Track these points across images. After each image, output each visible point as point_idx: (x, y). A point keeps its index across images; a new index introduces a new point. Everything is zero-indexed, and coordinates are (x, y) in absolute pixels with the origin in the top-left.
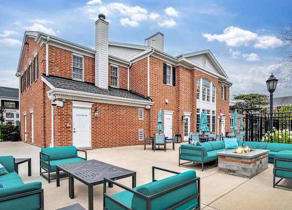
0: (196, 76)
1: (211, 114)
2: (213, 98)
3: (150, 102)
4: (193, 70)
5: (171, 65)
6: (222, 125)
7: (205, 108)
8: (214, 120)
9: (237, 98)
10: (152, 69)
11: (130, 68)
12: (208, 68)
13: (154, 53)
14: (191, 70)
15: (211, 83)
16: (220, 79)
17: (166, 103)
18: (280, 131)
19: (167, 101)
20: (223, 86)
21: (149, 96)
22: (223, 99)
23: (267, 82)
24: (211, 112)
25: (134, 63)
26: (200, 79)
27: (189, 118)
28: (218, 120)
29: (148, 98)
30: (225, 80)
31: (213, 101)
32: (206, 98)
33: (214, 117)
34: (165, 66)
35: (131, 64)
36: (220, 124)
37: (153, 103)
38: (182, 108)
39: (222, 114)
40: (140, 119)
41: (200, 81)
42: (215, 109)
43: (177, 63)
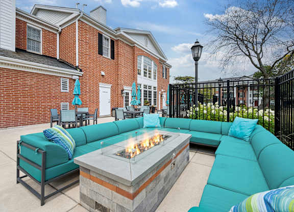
0: (136, 52)
1: (152, 90)
2: (155, 76)
3: (78, 71)
4: (134, 46)
5: (109, 38)
6: (163, 99)
7: (146, 84)
8: (155, 95)
9: (176, 79)
10: (81, 35)
11: (60, 33)
12: (150, 48)
13: (82, 17)
14: (132, 47)
15: (153, 62)
16: (160, 60)
17: (103, 76)
18: (205, 105)
19: (103, 73)
20: (164, 67)
21: (77, 65)
22: (164, 77)
23: (192, 48)
24: (152, 88)
25: (64, 28)
26: (141, 56)
27: (130, 92)
28: (159, 95)
29: (76, 68)
30: (165, 62)
31: (155, 79)
32: (148, 75)
33: (155, 92)
34: (100, 36)
35: (60, 30)
36: (162, 99)
37: (82, 73)
38: (121, 82)
39: (163, 90)
40: (62, 91)
41: (141, 58)
42: (156, 86)
43: (116, 36)
